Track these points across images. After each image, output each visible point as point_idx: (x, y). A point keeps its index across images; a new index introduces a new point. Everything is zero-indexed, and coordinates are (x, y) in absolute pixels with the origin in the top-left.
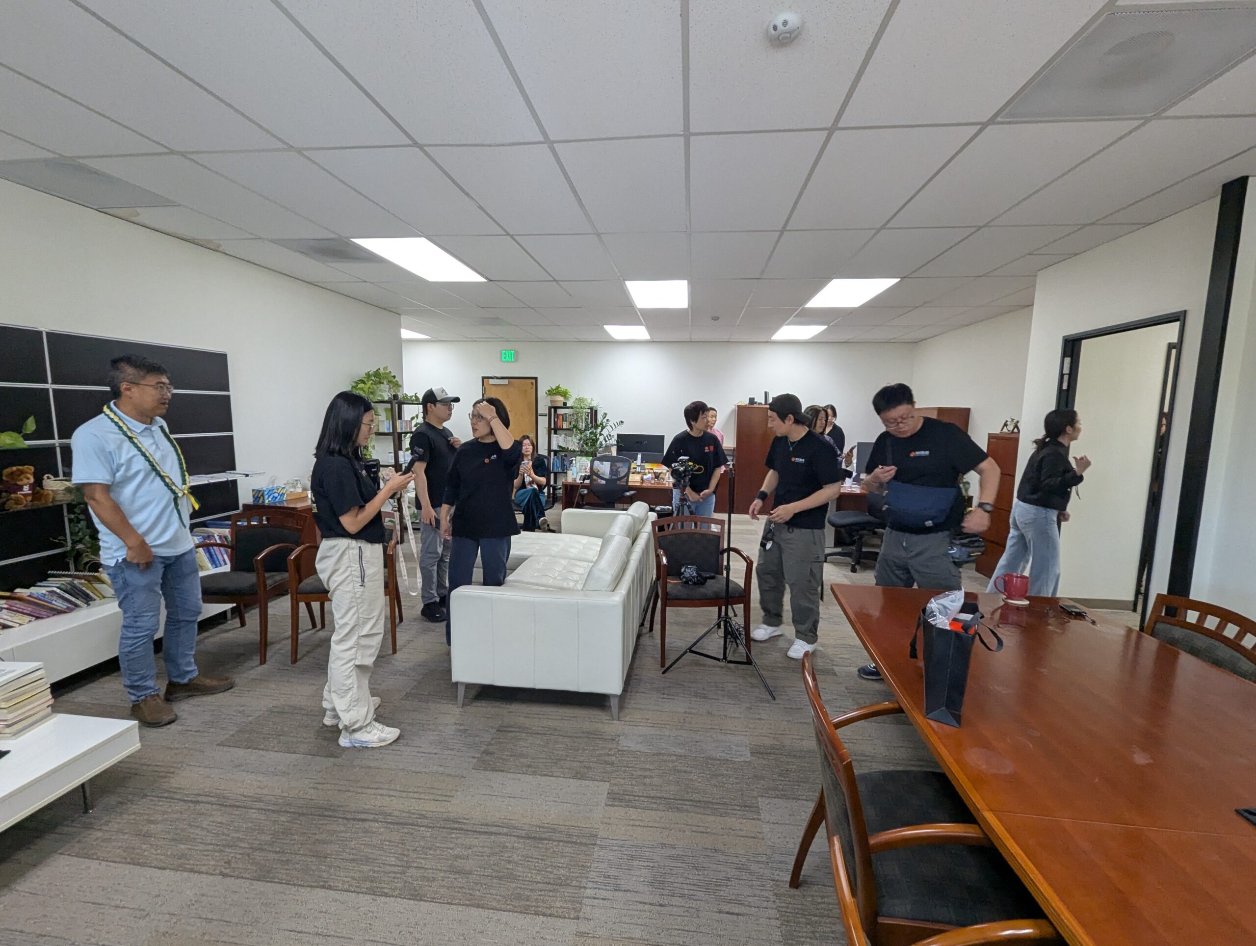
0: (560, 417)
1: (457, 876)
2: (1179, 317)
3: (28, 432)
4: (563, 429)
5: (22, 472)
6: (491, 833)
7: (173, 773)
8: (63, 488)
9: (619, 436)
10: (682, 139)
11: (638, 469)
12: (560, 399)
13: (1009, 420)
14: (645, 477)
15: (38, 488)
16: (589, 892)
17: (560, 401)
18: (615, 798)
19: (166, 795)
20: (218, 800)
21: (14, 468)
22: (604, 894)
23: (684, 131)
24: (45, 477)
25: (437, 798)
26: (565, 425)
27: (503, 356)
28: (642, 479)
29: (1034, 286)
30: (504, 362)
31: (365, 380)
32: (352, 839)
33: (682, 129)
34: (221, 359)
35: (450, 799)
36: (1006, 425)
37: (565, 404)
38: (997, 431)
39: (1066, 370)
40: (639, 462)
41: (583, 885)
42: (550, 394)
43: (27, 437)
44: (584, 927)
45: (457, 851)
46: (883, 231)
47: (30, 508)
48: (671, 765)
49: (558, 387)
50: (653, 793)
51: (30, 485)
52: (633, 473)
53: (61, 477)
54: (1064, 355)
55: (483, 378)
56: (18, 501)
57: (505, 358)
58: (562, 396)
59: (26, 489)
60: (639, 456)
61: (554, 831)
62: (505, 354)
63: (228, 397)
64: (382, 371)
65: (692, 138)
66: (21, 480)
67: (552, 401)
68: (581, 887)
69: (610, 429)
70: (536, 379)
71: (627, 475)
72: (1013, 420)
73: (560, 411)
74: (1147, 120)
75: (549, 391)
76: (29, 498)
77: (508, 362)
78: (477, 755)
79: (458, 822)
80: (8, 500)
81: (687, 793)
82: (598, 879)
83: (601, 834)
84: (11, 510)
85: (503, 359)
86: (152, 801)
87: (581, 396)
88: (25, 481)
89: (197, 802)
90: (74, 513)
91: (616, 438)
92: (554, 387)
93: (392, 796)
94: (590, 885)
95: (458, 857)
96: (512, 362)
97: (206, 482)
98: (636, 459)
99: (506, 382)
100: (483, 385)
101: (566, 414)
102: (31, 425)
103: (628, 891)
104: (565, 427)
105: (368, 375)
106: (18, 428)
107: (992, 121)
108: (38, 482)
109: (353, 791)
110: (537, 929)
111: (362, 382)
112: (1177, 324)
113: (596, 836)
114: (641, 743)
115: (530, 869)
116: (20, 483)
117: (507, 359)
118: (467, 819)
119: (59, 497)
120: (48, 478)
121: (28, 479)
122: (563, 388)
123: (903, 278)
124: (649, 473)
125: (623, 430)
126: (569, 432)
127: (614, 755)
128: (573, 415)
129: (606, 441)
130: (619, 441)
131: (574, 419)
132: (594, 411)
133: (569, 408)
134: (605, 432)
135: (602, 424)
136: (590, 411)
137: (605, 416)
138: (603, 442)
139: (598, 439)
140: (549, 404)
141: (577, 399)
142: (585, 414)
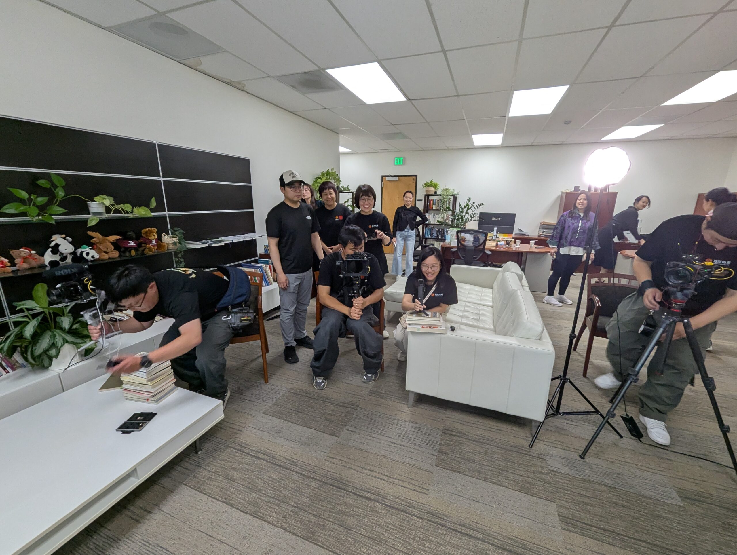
0: (432, 202)
3: (153, 207)
4: (433, 210)
5: (151, 232)
6: (472, 537)
7: (241, 431)
8: (172, 242)
9: (481, 214)
11: (494, 238)
12: (432, 189)
14: (499, 243)
15: (159, 242)
17: (433, 191)
18: (567, 523)
19: (239, 448)
20: (269, 459)
21: (147, 229)
24: (163, 235)
25: (417, 488)
27: (396, 161)
28: (497, 244)
30: (396, 165)
31: (321, 177)
32: (364, 516)
34: (246, 162)
35: (427, 492)
37: (436, 193)
40: (495, 232)
42: (425, 187)
43: (152, 210)
47: (156, 254)
49: (431, 182)
50: (602, 525)
51: (156, 239)
52: (490, 240)
53: (170, 235)
55: (383, 177)
56: (150, 250)
57: (397, 162)
58: (433, 187)
59: (154, 241)
60: (496, 228)
62: (397, 160)
63: (251, 187)
64: (330, 171)
66: (151, 237)
67: (426, 191)
69: (474, 210)
70: (416, 176)
71: (484, 242)
73: (431, 198)
75: (425, 184)
76: (156, 247)
77: (399, 165)
78: (435, 453)
79: (440, 518)
80: (145, 249)
84: (147, 255)
85: (396, 164)
86: (232, 451)
87: (447, 187)
88: (153, 237)
89: (257, 458)
90: (178, 258)
91: (479, 215)
92: (429, 182)
93: (384, 480)
96: (401, 165)
97: (242, 240)
98: (493, 230)
99: (397, 178)
100: (382, 181)
101: (435, 200)
102: (153, 203)
104: (434, 208)
105: (323, 174)
106: (147, 205)
108: (159, 239)
109: (355, 470)
111: (319, 178)
114: (566, 466)
116: (150, 238)
117: (398, 163)
118: (447, 516)
119: (171, 247)
120: (164, 236)
121: (154, 236)
122: (434, 182)
124: (502, 240)
125: (483, 210)
126: (437, 212)
127: (548, 474)
128: (441, 200)
129: (472, 218)
130: (480, 218)
131: (442, 202)
132: (455, 197)
133: (438, 195)
134: (470, 211)
135: (467, 205)
136: (452, 197)
137: (469, 200)
138: (470, 218)
139: (464, 216)
140: (425, 193)
141: (444, 189)
142: (449, 199)
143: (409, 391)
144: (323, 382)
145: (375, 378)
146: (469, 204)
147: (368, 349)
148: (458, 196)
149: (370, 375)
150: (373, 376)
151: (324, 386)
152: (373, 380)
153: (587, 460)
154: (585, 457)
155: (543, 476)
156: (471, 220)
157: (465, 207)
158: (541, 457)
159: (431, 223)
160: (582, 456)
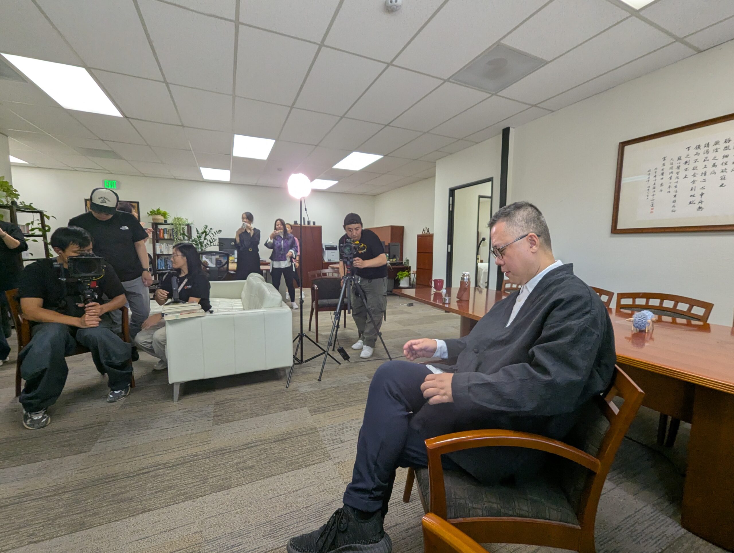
0: (162, 231)
1: (245, 470)
2: (490, 180)
4: (164, 239)
6: (252, 447)
9: (220, 239)
10: (318, 46)
12: (161, 218)
13: (425, 228)
16: (328, 449)
17: (162, 220)
18: (314, 412)
22: (337, 446)
23: (321, 42)
25: (198, 445)
26: (166, 236)
29: (435, 167)
32: (146, 484)
33: (321, 41)
35: (209, 442)
36: (424, 230)
37: (166, 221)
38: (420, 233)
39: (451, 203)
41: (323, 447)
42: (151, 215)
44: (337, 461)
45: (235, 461)
46: (387, 127)
48: (334, 391)
49: (158, 210)
50: (333, 404)
52: (232, 263)
54: (450, 196)
58: (162, 215)
61: (290, 434)
65: (323, 48)
67: (153, 219)
68: (323, 448)
69: (212, 235)
71: (227, 264)
72: (426, 228)
73: (160, 227)
74: (492, 95)
75: (151, 212)
78: (211, 419)
79: (224, 450)
81: (350, 399)
82: (330, 442)
83: (318, 426)
87: (179, 216)
91: (218, 241)
92: (155, 210)
93: (161, 455)
94: (327, 446)
95: (237, 464)
101: (166, 229)
103: (348, 441)
104: (166, 238)
107: (448, 80)
110: (313, 471)
112: (490, 183)
113: (316, 428)
114: (310, 388)
115: (288, 452)
118: (230, 447)
122: (162, 210)
123: (385, 156)
125: (222, 235)
126: (170, 242)
127: (300, 396)
128: (173, 229)
129: (211, 242)
130: (219, 242)
131: (174, 232)
132: (189, 227)
133: (169, 224)
134: (208, 237)
135: (205, 232)
136: (186, 227)
137: (206, 227)
138: (209, 243)
139: (203, 242)
140: (152, 221)
141: (175, 218)
142: (183, 228)
143: (173, 384)
144: (43, 417)
145: (126, 393)
146: (207, 230)
147: (114, 359)
148: (192, 226)
149: (119, 392)
150: (123, 392)
151: (46, 421)
152: (124, 396)
153: (322, 381)
154: (321, 379)
155: (297, 398)
156: (211, 246)
157: (202, 233)
158: (296, 390)
159: (164, 253)
160: (319, 380)
